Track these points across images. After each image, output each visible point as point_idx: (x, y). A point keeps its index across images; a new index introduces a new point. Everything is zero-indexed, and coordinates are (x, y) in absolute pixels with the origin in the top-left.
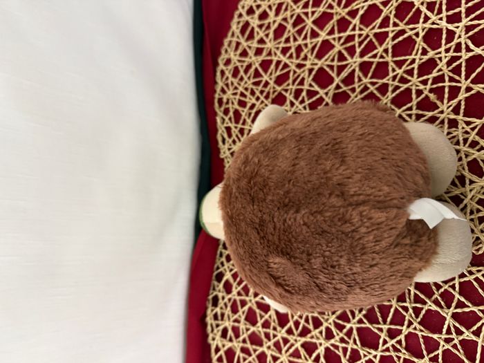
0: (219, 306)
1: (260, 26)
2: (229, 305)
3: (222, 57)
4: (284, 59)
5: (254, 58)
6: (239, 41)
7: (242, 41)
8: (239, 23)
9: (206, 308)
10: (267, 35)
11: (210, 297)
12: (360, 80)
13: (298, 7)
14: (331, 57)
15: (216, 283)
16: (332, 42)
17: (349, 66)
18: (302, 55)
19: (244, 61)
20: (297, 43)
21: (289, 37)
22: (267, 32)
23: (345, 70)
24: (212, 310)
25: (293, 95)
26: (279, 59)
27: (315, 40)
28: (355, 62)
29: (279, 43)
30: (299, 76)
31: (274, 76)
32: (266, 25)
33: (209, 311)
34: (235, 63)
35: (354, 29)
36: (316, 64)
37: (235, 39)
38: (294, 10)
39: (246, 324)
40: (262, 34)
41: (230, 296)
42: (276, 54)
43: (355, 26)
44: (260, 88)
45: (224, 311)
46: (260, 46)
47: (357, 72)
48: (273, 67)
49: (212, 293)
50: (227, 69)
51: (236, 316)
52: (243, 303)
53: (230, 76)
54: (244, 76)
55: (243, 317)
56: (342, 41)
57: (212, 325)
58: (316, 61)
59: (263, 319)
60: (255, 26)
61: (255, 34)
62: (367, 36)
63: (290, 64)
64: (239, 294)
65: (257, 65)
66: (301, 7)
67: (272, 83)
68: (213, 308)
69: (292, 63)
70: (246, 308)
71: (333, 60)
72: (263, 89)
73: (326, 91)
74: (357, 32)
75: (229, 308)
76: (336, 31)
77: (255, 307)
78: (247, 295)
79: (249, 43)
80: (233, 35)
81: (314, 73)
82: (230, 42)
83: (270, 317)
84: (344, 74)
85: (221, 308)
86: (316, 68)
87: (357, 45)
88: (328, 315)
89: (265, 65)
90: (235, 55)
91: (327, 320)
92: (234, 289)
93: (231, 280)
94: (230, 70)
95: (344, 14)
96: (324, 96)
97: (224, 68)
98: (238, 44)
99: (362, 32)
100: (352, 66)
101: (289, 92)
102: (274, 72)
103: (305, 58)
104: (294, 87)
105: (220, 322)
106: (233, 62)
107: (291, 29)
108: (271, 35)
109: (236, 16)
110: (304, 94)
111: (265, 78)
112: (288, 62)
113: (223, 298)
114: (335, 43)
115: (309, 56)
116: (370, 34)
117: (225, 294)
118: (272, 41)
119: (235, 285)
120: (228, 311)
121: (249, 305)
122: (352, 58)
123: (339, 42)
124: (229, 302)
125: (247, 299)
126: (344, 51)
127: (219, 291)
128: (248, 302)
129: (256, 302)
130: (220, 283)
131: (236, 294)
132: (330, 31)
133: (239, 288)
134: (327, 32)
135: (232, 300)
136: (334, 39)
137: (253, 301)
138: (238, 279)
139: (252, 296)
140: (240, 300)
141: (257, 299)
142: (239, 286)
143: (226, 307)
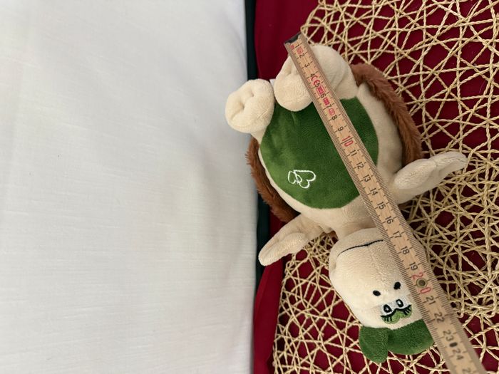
0: (286, 349)
2: (296, 349)
9: (273, 352)
11: (275, 341)
12: (428, 120)
13: (356, 48)
15: (280, 326)
16: (395, 82)
17: (414, 107)
23: (412, 110)
24: (278, 354)
28: (421, 103)
33: (275, 355)
35: (417, 70)
38: (351, 51)
39: (315, 368)
41: (297, 339)
43: (419, 66)
45: (291, 355)
47: (424, 112)
49: (277, 337)
51: (304, 360)
52: (312, 347)
55: (312, 361)
56: (405, 82)
57: (279, 369)
59: (335, 363)
62: (433, 76)
64: (306, 337)
66: (358, 48)
68: (279, 352)
70: (315, 352)
74: (421, 73)
75: (296, 352)
76: (398, 73)
77: (325, 351)
78: (316, 339)
83: (342, 360)
85: (288, 352)
87: (422, 85)
88: (409, 359)
91: (408, 364)
92: (301, 332)
93: (297, 324)
95: (406, 55)
99: (427, 73)
100: (418, 106)
105: (288, 367)
113: (289, 341)
114: (399, 84)
116: (435, 74)
117: (291, 337)
119: (301, 328)
120: (295, 355)
121: (318, 348)
122: (418, 99)
123: (402, 82)
124: (296, 346)
125: (316, 342)
126: (408, 92)
127: (285, 334)
128: (317, 345)
129: (326, 346)
130: (285, 326)
131: (303, 338)
132: (391, 72)
133: (306, 332)
134: (388, 72)
135: (299, 344)
136: (397, 80)
137: (323, 345)
138: (305, 322)
139: (322, 339)
140: (308, 344)
141: (327, 342)
142: (306, 329)
143: (293, 351)
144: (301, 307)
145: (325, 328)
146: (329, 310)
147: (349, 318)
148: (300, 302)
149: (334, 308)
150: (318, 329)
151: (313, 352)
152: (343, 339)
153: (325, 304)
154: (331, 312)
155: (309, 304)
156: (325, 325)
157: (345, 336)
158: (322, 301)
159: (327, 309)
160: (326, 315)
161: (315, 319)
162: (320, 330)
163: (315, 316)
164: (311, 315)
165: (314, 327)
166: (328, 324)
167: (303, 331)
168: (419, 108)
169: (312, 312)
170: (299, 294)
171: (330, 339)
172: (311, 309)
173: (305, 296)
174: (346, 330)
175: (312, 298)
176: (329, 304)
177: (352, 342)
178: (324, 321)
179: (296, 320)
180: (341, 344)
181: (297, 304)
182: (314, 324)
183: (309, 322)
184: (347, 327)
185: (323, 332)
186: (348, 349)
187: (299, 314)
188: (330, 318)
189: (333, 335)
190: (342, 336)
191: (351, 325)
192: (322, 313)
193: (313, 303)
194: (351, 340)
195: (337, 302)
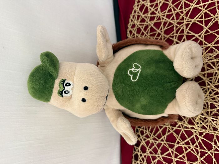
0: (139, 160)
1: (151, 6)
2: (145, 160)
3: (130, 24)
4: (169, 20)
5: (149, 22)
6: (139, 15)
7: (141, 14)
8: (138, 6)
9: (132, 161)
10: (156, 10)
11: (133, 155)
14: (200, 16)
16: (200, 8)
17: (213, 20)
18: (181, 17)
19: (143, 25)
20: (176, 11)
21: (171, 9)
22: (156, 8)
23: (211, 22)
24: (135, 163)
25: (177, 39)
26: (166, 21)
27: (188, 9)
29: (165, 13)
30: (180, 29)
31: (163, 30)
32: (155, 5)
33: (133, 163)
34: (138, 26)
36: (191, 21)
37: (137, 14)
40: (153, 10)
41: (145, 154)
42: (163, 19)
44: (155, 37)
45: (142, 163)
46: (152, 16)
48: (162, 25)
49: (134, 153)
50: (133, 30)
52: (154, 158)
53: (135, 33)
54: (144, 32)
56: (206, 7)
58: (190, 20)
60: (148, 6)
61: (149, 10)
63: (173, 23)
64: (151, 153)
65: (152, 25)
67: (163, 34)
68: (135, 161)
69: (174, 22)
70: (156, 161)
71: (201, 18)
72: (157, 38)
73: (199, 35)
76: (201, 2)
77: (162, 160)
78: (156, 153)
79: (146, 15)
80: (135, 12)
81: (190, 26)
82: (134, 16)
84: (210, 25)
85: (140, 161)
86: (191, 23)
89: (157, 25)
90: (138, 22)
92: (147, 150)
93: (145, 145)
94: (135, 30)
96: (199, 37)
97: (131, 29)
98: (139, 16)
100: (215, 19)
101: (174, 37)
102: (163, 28)
103: (183, 19)
104: (178, 35)
106: (136, 26)
107: (171, 5)
108: (159, 10)
109: (136, 3)
110: (185, 37)
111: (158, 31)
112: (171, 22)
113: (141, 155)
114: (202, 8)
115: (185, 17)
117: (142, 153)
118: (160, 12)
119: (148, 148)
120: (145, 163)
121: (158, 159)
122: (214, 15)
123: (204, 8)
124: (145, 158)
125: (156, 155)
126: (208, 12)
127: (138, 151)
128: (157, 157)
129: (163, 158)
130: (138, 147)
131: (149, 153)
132: (197, 3)
133: (150, 150)
134: (195, 3)
135: (147, 156)
136: (201, 6)
137: (161, 157)
138: (150, 145)
139: (160, 154)
140: (152, 157)
141: (163, 156)
142: (150, 148)
143: (144, 161)
144: (147, 137)
145: (162, 148)
146: (164, 138)
147: (176, 142)
148: (146, 134)
149: (167, 136)
150: (157, 148)
151: (155, 161)
152: (173, 154)
153: (162, 135)
154: (165, 139)
155: (152, 135)
156: (162, 146)
157: (174, 152)
158: (160, 133)
159: (163, 137)
160: (162, 140)
161: (155, 143)
162: (159, 148)
163: (155, 141)
164: (153, 141)
165: (155, 147)
166: (163, 145)
167: (149, 150)
168: (216, 20)
169: (154, 139)
170: (146, 129)
171: (165, 154)
172: (153, 137)
173: (150, 130)
174: (175, 148)
175: (154, 131)
176: (164, 134)
177: (179, 156)
178: (161, 144)
179: (145, 144)
180: (172, 157)
181: (145, 135)
182: (155, 146)
183: (152, 145)
184: (175, 147)
185: (161, 150)
186: (176, 160)
187: (146, 140)
188: (165, 142)
189: (167, 151)
190: (173, 152)
191: (178, 146)
192: (160, 140)
193: (154, 134)
194: (178, 154)
195: (169, 133)
